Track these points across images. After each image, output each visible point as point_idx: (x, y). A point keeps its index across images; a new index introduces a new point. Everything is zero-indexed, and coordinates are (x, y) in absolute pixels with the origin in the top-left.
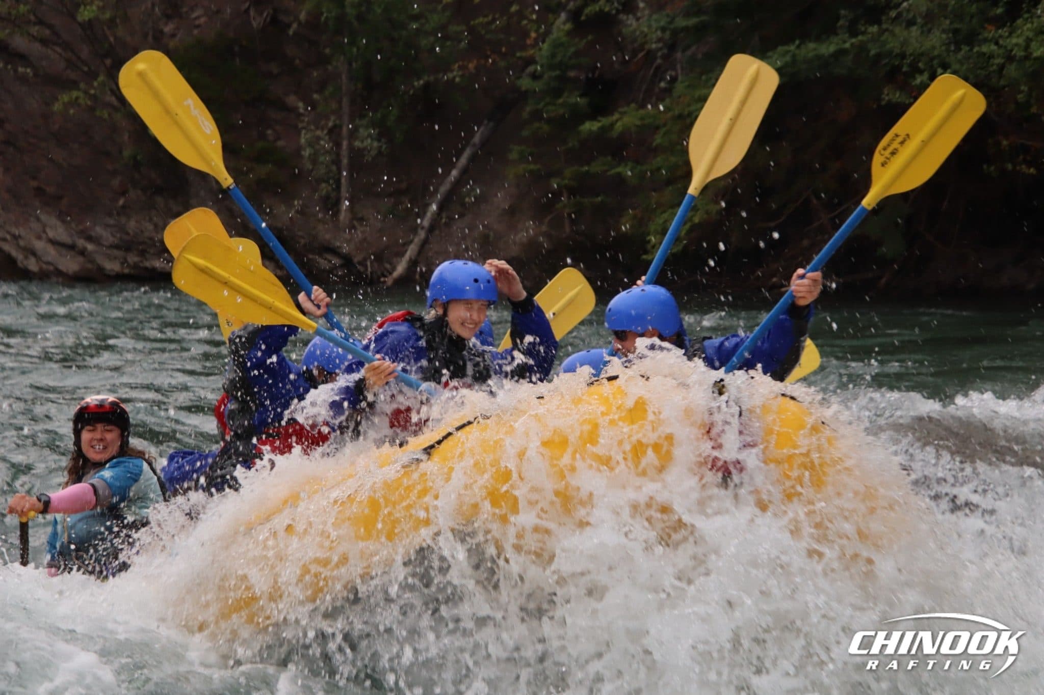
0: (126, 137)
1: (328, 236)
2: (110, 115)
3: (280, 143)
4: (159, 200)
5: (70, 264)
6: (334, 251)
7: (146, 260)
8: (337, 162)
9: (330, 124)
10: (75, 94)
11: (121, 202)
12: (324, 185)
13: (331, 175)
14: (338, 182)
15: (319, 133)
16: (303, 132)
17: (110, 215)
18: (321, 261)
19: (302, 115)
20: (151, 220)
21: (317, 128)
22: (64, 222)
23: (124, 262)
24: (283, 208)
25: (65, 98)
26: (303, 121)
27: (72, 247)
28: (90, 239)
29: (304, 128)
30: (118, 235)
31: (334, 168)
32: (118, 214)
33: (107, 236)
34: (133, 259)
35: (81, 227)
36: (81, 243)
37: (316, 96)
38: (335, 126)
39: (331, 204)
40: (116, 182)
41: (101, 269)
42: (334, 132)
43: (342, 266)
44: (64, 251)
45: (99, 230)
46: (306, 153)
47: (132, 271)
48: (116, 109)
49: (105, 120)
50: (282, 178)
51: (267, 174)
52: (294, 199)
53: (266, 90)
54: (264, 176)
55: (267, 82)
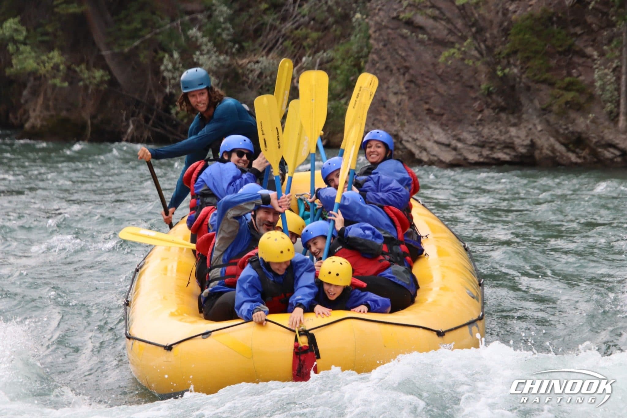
0: (483, 76)
1: (611, 137)
2: (474, 62)
3: (581, 78)
4: (503, 116)
5: (448, 156)
6: (615, 146)
7: (495, 153)
8: (618, 90)
9: (614, 65)
10: (452, 51)
11: (479, 117)
12: (609, 104)
13: (614, 98)
14: (618, 102)
15: (606, 71)
16: (596, 70)
17: (472, 125)
18: (605, 152)
19: (596, 60)
20: (497, 128)
21: (605, 68)
22: (443, 130)
23: (481, 155)
24: (582, 119)
25: (446, 54)
26: (596, 64)
27: (448, 145)
28: (459, 140)
29: (597, 68)
30: (477, 138)
31: (616, 93)
32: (478, 125)
33: (470, 138)
34: (486, 152)
35: (454, 133)
36: (454, 143)
37: (605, 47)
38: (617, 66)
39: (613, 117)
40: (476, 105)
41: (466, 159)
42: (617, 70)
43: (620, 156)
44: (443, 148)
45: (465, 135)
46: (598, 84)
47: (486, 160)
48: (478, 59)
49: (470, 66)
50: (582, 100)
51: (572, 98)
52: (589, 113)
53: (573, 45)
54: (569, 99)
55: (574, 39)
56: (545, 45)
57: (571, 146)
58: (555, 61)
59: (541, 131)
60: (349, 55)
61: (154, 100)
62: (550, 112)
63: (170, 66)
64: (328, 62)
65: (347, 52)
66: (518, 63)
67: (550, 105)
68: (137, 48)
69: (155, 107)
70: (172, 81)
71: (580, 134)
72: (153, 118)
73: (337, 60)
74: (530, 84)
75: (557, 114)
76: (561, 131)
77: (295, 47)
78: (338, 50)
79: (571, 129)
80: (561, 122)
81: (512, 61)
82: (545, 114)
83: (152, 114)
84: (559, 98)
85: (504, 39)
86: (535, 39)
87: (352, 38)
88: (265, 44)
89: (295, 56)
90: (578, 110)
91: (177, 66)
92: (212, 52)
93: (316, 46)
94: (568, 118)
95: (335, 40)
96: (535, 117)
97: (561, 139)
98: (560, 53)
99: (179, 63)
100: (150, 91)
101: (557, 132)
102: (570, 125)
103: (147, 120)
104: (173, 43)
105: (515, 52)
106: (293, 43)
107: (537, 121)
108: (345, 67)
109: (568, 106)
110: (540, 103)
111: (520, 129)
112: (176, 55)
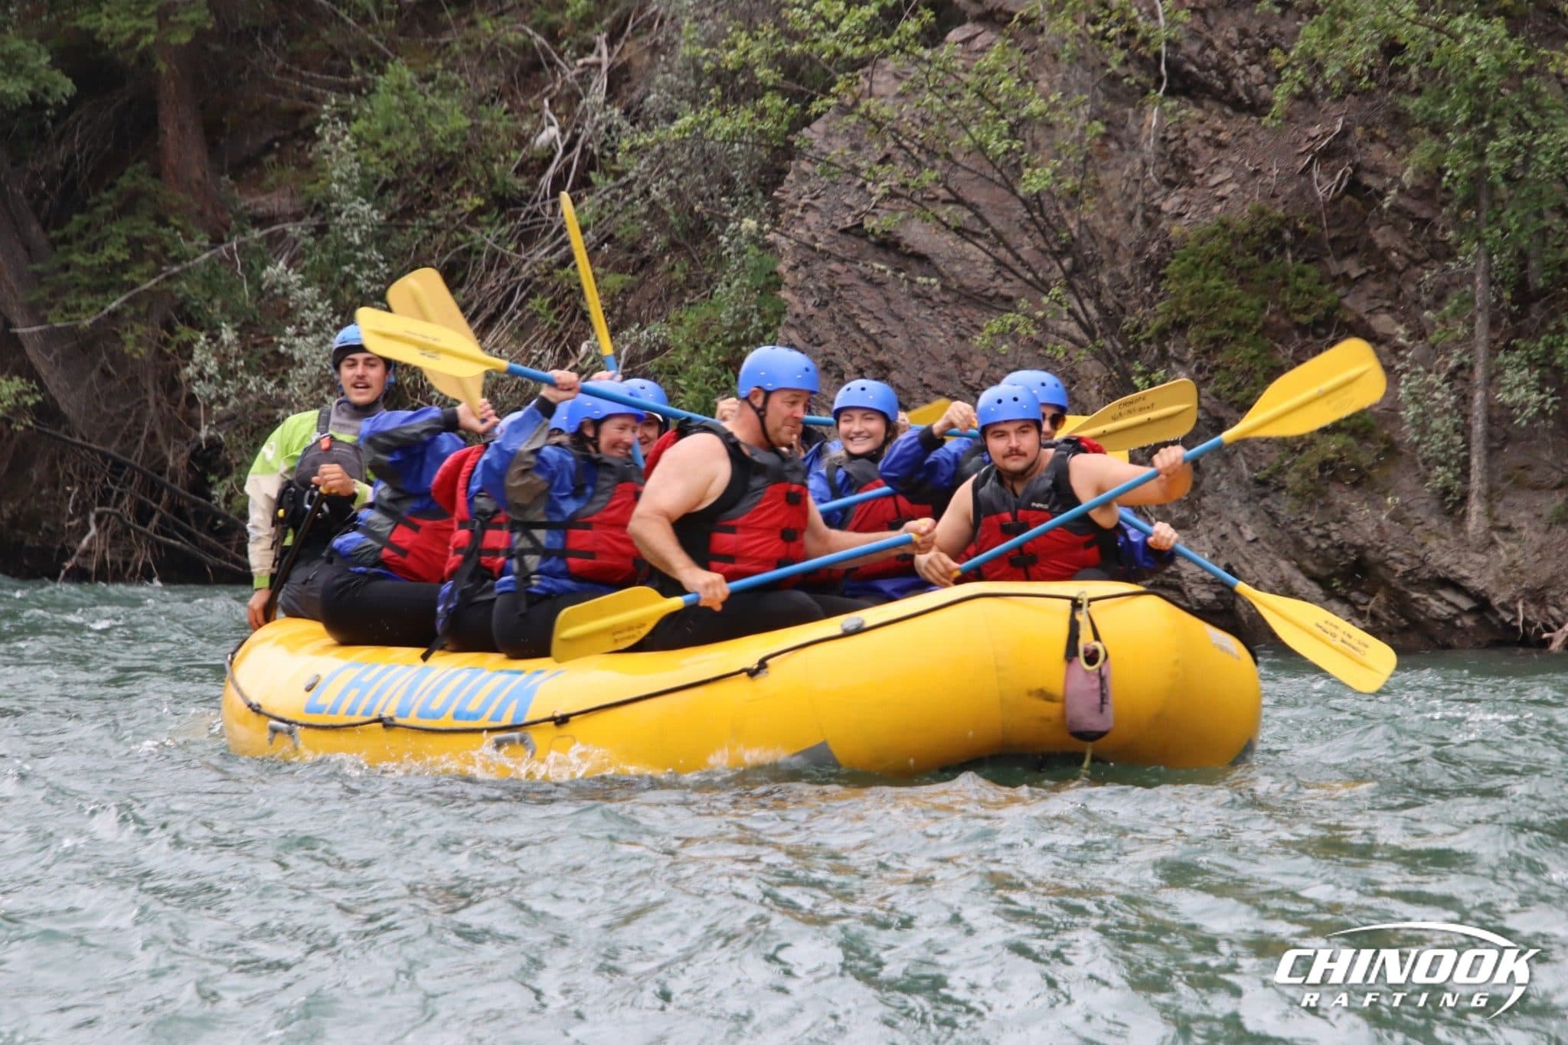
0: (1093, 392)
1: (1446, 560)
2: (1066, 353)
6: (1456, 585)
8: (1464, 430)
9: (1452, 363)
10: (1010, 318)
12: (1440, 469)
13: (1453, 451)
14: (1466, 463)
15: (1431, 378)
16: (1405, 376)
18: (1431, 601)
19: (1402, 347)
21: (1429, 371)
24: (1367, 511)
25: (994, 326)
26: (1403, 358)
29: (1404, 371)
31: (1458, 439)
37: (1428, 314)
38: (1461, 367)
39: (1452, 505)
42: (1458, 375)
43: (1470, 611)
46: (1410, 413)
48: (1081, 345)
49: (1059, 363)
50: (1366, 458)
51: (1338, 451)
52: (1385, 494)
53: (1339, 306)
54: (1331, 456)
55: (1339, 292)
56: (1264, 306)
57: (1336, 583)
58: (1291, 352)
59: (1255, 540)
60: (711, 337)
61: (165, 460)
62: (1279, 489)
63: (212, 367)
64: (652, 354)
65: (705, 329)
66: (1190, 354)
67: (1280, 470)
68: (114, 315)
69: (167, 479)
70: (218, 408)
71: (1360, 550)
72: (160, 508)
73: (678, 349)
74: (1222, 414)
75: (1296, 496)
76: (1311, 542)
77: (557, 316)
78: (680, 322)
79: (1335, 536)
80: (1308, 518)
81: (1172, 351)
82: (1264, 496)
83: (158, 501)
84: (1301, 451)
85: (1148, 289)
86: (1233, 290)
87: (721, 289)
88: (475, 306)
89: (560, 337)
90: (1355, 485)
91: (231, 365)
92: (329, 327)
93: (617, 311)
94: (1327, 506)
95: (669, 296)
96: (1236, 504)
97: (1308, 564)
98: (1303, 329)
99: (237, 358)
100: (152, 436)
101: (1299, 543)
102: (1333, 526)
103: (143, 514)
104: (218, 302)
105: (1181, 327)
106: (553, 305)
107: (1242, 516)
108: (700, 367)
109: (1329, 473)
110: (1250, 467)
111: (1195, 537)
112: (228, 335)
